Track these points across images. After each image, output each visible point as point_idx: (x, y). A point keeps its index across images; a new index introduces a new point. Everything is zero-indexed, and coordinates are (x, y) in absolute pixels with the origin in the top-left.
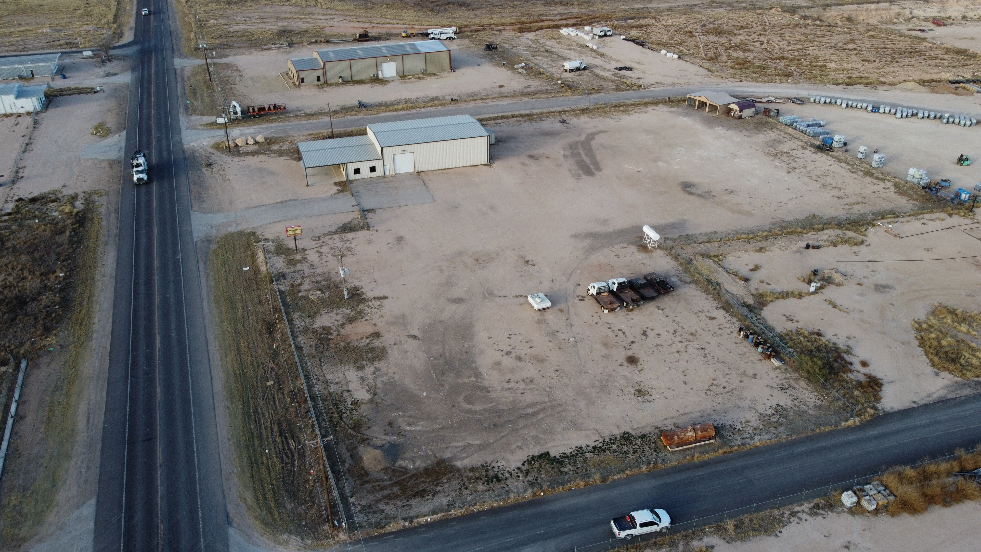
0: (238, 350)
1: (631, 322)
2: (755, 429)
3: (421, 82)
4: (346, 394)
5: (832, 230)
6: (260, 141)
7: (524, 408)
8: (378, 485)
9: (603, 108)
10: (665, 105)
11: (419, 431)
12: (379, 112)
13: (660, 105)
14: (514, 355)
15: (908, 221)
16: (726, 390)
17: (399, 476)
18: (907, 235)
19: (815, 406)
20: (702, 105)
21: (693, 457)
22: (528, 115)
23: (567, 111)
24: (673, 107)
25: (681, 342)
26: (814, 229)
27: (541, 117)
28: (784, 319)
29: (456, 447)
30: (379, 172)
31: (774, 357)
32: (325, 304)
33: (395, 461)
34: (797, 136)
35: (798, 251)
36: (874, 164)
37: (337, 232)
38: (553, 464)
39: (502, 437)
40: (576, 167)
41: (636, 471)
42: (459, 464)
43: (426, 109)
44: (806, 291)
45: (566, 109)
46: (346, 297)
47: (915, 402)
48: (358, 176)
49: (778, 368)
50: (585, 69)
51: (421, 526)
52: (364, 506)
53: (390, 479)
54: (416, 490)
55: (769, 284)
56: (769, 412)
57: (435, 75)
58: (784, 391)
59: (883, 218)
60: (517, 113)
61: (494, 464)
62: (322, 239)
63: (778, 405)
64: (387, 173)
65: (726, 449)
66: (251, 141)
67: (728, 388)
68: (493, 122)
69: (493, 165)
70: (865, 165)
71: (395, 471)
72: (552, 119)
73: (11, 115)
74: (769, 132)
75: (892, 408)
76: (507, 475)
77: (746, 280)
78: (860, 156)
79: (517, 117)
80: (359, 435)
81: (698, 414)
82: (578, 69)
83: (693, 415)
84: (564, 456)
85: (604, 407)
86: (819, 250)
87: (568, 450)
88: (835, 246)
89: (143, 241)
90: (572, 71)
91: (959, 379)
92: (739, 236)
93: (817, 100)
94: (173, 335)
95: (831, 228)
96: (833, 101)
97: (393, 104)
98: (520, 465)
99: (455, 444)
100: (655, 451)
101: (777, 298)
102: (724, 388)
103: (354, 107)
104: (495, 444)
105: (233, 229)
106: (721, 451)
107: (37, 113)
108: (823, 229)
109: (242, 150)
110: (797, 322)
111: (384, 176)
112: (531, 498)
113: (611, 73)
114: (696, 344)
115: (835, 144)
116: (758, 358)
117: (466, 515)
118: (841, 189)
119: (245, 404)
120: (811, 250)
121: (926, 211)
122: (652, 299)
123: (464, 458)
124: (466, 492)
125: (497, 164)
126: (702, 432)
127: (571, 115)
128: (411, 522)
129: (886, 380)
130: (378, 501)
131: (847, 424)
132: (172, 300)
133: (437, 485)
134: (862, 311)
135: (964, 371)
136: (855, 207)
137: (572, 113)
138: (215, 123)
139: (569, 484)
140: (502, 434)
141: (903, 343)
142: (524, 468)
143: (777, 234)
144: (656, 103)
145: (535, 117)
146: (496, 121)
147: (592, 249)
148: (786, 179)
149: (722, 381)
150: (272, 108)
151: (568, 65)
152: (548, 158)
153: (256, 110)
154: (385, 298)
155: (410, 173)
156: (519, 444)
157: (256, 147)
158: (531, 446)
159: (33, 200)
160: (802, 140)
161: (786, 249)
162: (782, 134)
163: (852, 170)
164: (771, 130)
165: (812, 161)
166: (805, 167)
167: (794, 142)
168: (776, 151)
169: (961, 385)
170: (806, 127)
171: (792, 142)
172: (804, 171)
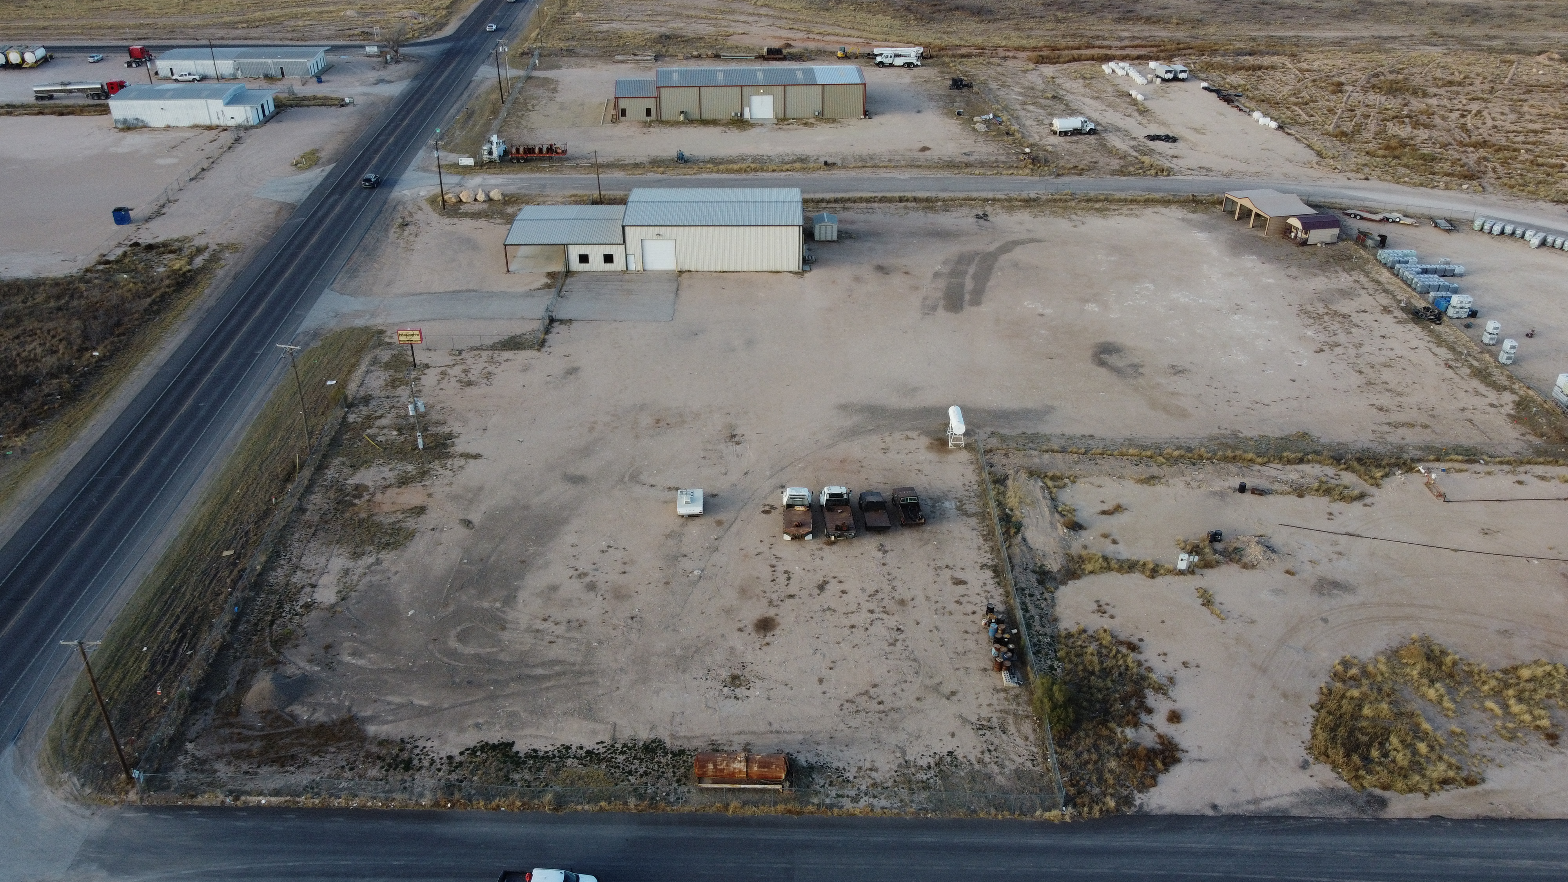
0: (228, 496)
1: (818, 562)
2: (875, 785)
3: (806, 131)
4: (308, 589)
5: (1317, 466)
6: (496, 198)
7: (534, 666)
8: (239, 734)
9: (1066, 201)
10: (1183, 207)
11: (360, 667)
12: (701, 170)
13: (1173, 207)
14: (587, 580)
15: (1489, 473)
16: (881, 707)
17: (279, 727)
18: (1468, 498)
19: (1016, 770)
20: (1246, 214)
21: (727, 806)
22: (927, 200)
23: (999, 200)
24: (1193, 212)
25: (872, 612)
26: (1281, 459)
27: (948, 205)
28: (1095, 606)
29: (388, 704)
30: (618, 264)
31: (1008, 669)
32: (388, 451)
33: (291, 704)
34: (1391, 288)
35: (1222, 495)
36: (1503, 358)
37: (493, 348)
38: (505, 762)
39: (465, 704)
40: (940, 294)
41: (619, 805)
42: (372, 729)
43: (775, 174)
44: (1171, 567)
45: (999, 195)
46: (421, 446)
47: (1215, 807)
48: (584, 267)
49: (1005, 690)
50: (1092, 132)
51: (247, 808)
52: (197, 758)
53: (262, 729)
54: (283, 753)
55: (1115, 542)
56: (923, 762)
57: (834, 121)
58: (980, 732)
59: (1438, 460)
60: (909, 195)
61: (421, 744)
62: (464, 355)
63: (950, 753)
64: (632, 267)
65: (797, 806)
66: (481, 197)
67: (887, 706)
68: (864, 205)
69: (807, 275)
70: (1487, 357)
71: (279, 718)
72: (965, 211)
73: (217, 127)
74: (1341, 273)
75: (1161, 808)
76: (426, 763)
77: (1076, 527)
78: (1486, 339)
79: (907, 200)
80: (275, 654)
81: (800, 737)
82: (1076, 132)
83: (789, 737)
84: (534, 755)
85: (657, 692)
86: (1263, 498)
87: (543, 746)
88: (1301, 496)
89: (233, 322)
90: (1065, 133)
91: (1343, 784)
92: (1124, 450)
93: (1487, 227)
94: (165, 460)
95: (1319, 462)
96: (1519, 232)
97: (731, 161)
98: (455, 752)
99: (390, 698)
100: (678, 781)
101: (1109, 569)
102: (880, 703)
103: (672, 160)
104: (446, 712)
105: (360, 323)
106: (780, 807)
107: (247, 128)
108: (1301, 461)
109: (463, 208)
110: (1112, 617)
111: (627, 270)
112: (428, 808)
113: (1133, 143)
114: (892, 622)
115: (1451, 312)
116: (982, 665)
117: (320, 809)
118: (1400, 394)
119: (172, 576)
120: (1247, 497)
121: (1541, 460)
122: (880, 530)
123: (388, 722)
124: (348, 774)
125: (815, 275)
126: (759, 767)
127: (1003, 207)
128: (237, 798)
129: (1194, 754)
130: (219, 757)
131: (1047, 815)
132: (202, 412)
133: (317, 753)
134: (1253, 622)
135: (1362, 773)
136: (1401, 431)
137: (1006, 204)
138: (457, 165)
139: (497, 800)
140: (470, 699)
141: (1285, 696)
142: (458, 759)
143: (1201, 457)
144: (1166, 202)
145: (940, 204)
146: (870, 205)
147: (854, 433)
148: (1305, 363)
149: (885, 693)
150: (545, 150)
151: (1059, 124)
152: (906, 273)
153: (521, 150)
154: (477, 456)
155: (667, 272)
156: (481, 720)
157: (485, 206)
158: (497, 726)
159: (150, 247)
160: (1394, 297)
161: (1199, 487)
162: (1364, 280)
163: (1450, 363)
164: (1349, 271)
165: (1383, 337)
166: (1361, 345)
167: (1377, 297)
168: (1326, 310)
169: (1335, 796)
170: (1418, 273)
171: (1371, 298)
172: (1352, 352)
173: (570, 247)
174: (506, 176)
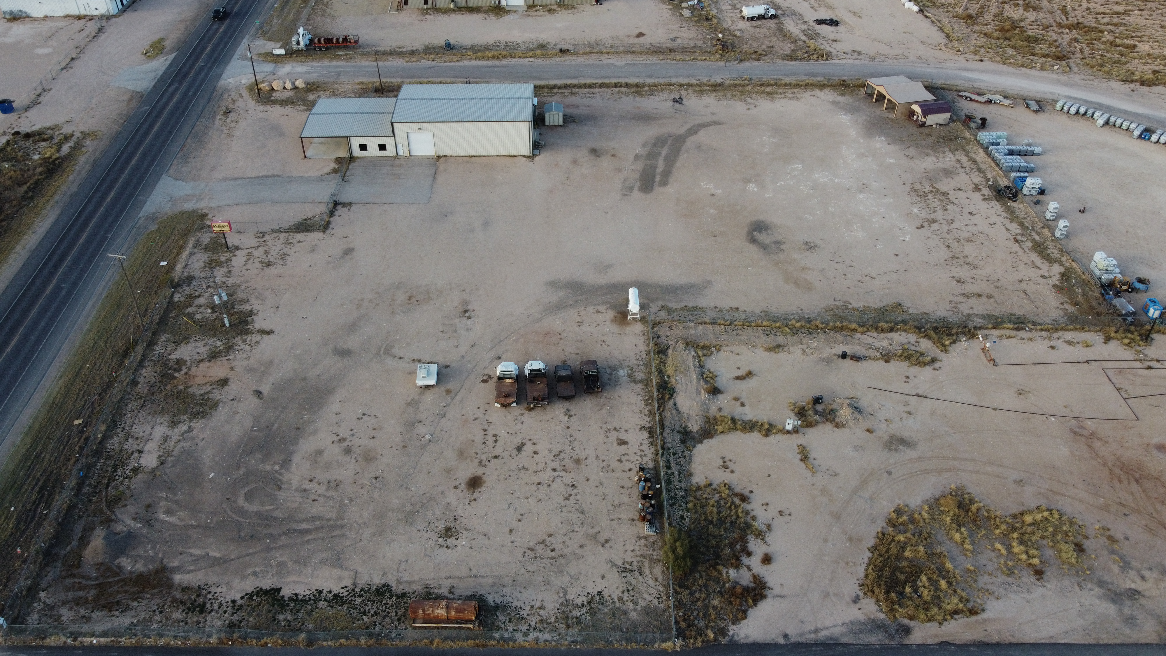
0: (80, 370)
1: (519, 426)
2: (541, 621)
3: (549, 17)
4: (136, 455)
5: (904, 334)
6: (300, 86)
7: (300, 522)
8: (80, 583)
9: (744, 86)
10: (834, 90)
11: (171, 524)
12: (463, 57)
13: (827, 91)
14: (345, 444)
15: (1031, 339)
16: (553, 554)
17: (109, 577)
18: (1012, 362)
19: (646, 607)
20: (881, 97)
21: (432, 642)
22: (637, 85)
23: (692, 85)
24: (842, 95)
25: (554, 470)
26: (876, 328)
27: (652, 89)
28: (720, 462)
29: (191, 555)
30: (390, 151)
31: (649, 521)
32: (203, 328)
33: (118, 557)
34: (983, 166)
35: (827, 361)
36: (1058, 234)
37: (289, 230)
38: (273, 605)
39: (247, 555)
40: (637, 176)
41: (354, 642)
42: (177, 578)
43: (521, 61)
44: (781, 428)
45: (693, 81)
46: (227, 324)
47: (786, 636)
48: (363, 154)
49: (646, 538)
50: (774, 17)
51: (83, 647)
52: (48, 605)
53: (97, 578)
54: (111, 599)
55: (743, 405)
56: (579, 601)
57: (573, 7)
58: (624, 574)
59: (995, 328)
60: (623, 81)
61: (213, 590)
62: (267, 237)
63: (599, 593)
64: (401, 153)
65: (481, 641)
66: (289, 86)
67: (558, 552)
68: (587, 90)
69: (536, 159)
70: (1046, 232)
71: (109, 569)
72: (665, 95)
73: (85, 16)
74: (947, 153)
75: (747, 637)
76: (216, 606)
77: (715, 391)
78: (1048, 215)
79: (621, 86)
80: (109, 513)
81: (491, 581)
82: (760, 17)
83: (482, 581)
84: (295, 598)
85: (390, 543)
86: (859, 363)
87: (303, 591)
88: (887, 361)
89: (90, 208)
90: (752, 19)
91: (882, 616)
92: (759, 322)
93: (1066, 108)
94: (33, 338)
95: (905, 331)
96: (1090, 112)
97: (487, 48)
98: (238, 597)
99: (193, 551)
100: (399, 620)
101: (735, 429)
102: (553, 550)
103: (441, 47)
104: (233, 562)
105: (188, 206)
106: (471, 642)
107: (108, 17)
108: (892, 330)
109: (275, 96)
110: (732, 472)
111: (396, 157)
112: (215, 644)
113: (804, 27)
114: (568, 478)
115: (1025, 191)
116: (631, 516)
117: (136, 647)
118: (976, 267)
119: (35, 442)
120: (848, 362)
121: (1071, 327)
122: (568, 398)
123: (190, 572)
124: (158, 617)
125: (543, 158)
126: (456, 612)
127: (695, 91)
128: (75, 639)
129: (777, 591)
130: (64, 603)
131: (663, 645)
132: (63, 292)
133: (135, 600)
134: (836, 475)
135: (896, 607)
136: (972, 301)
137: (698, 88)
138: (270, 54)
139: (265, 639)
140: (251, 551)
141: (850, 540)
142: (239, 603)
143: (817, 327)
144: (821, 86)
145: (646, 89)
146: (591, 90)
147: (557, 307)
148: (908, 238)
149: (556, 542)
150: (341, 40)
151: (748, 11)
152: (613, 156)
153: (322, 40)
154: (269, 333)
155: (428, 157)
156: (258, 569)
157: (292, 93)
158: (270, 574)
159: (28, 136)
160: (985, 175)
161: (812, 354)
162: (964, 159)
163: (1019, 238)
164: (953, 151)
165: (970, 213)
166: (952, 221)
167: (971, 176)
168: (931, 189)
169: (875, 626)
170: (1005, 155)
171: (967, 176)
172: (945, 227)
173: (352, 139)
174: (310, 64)
